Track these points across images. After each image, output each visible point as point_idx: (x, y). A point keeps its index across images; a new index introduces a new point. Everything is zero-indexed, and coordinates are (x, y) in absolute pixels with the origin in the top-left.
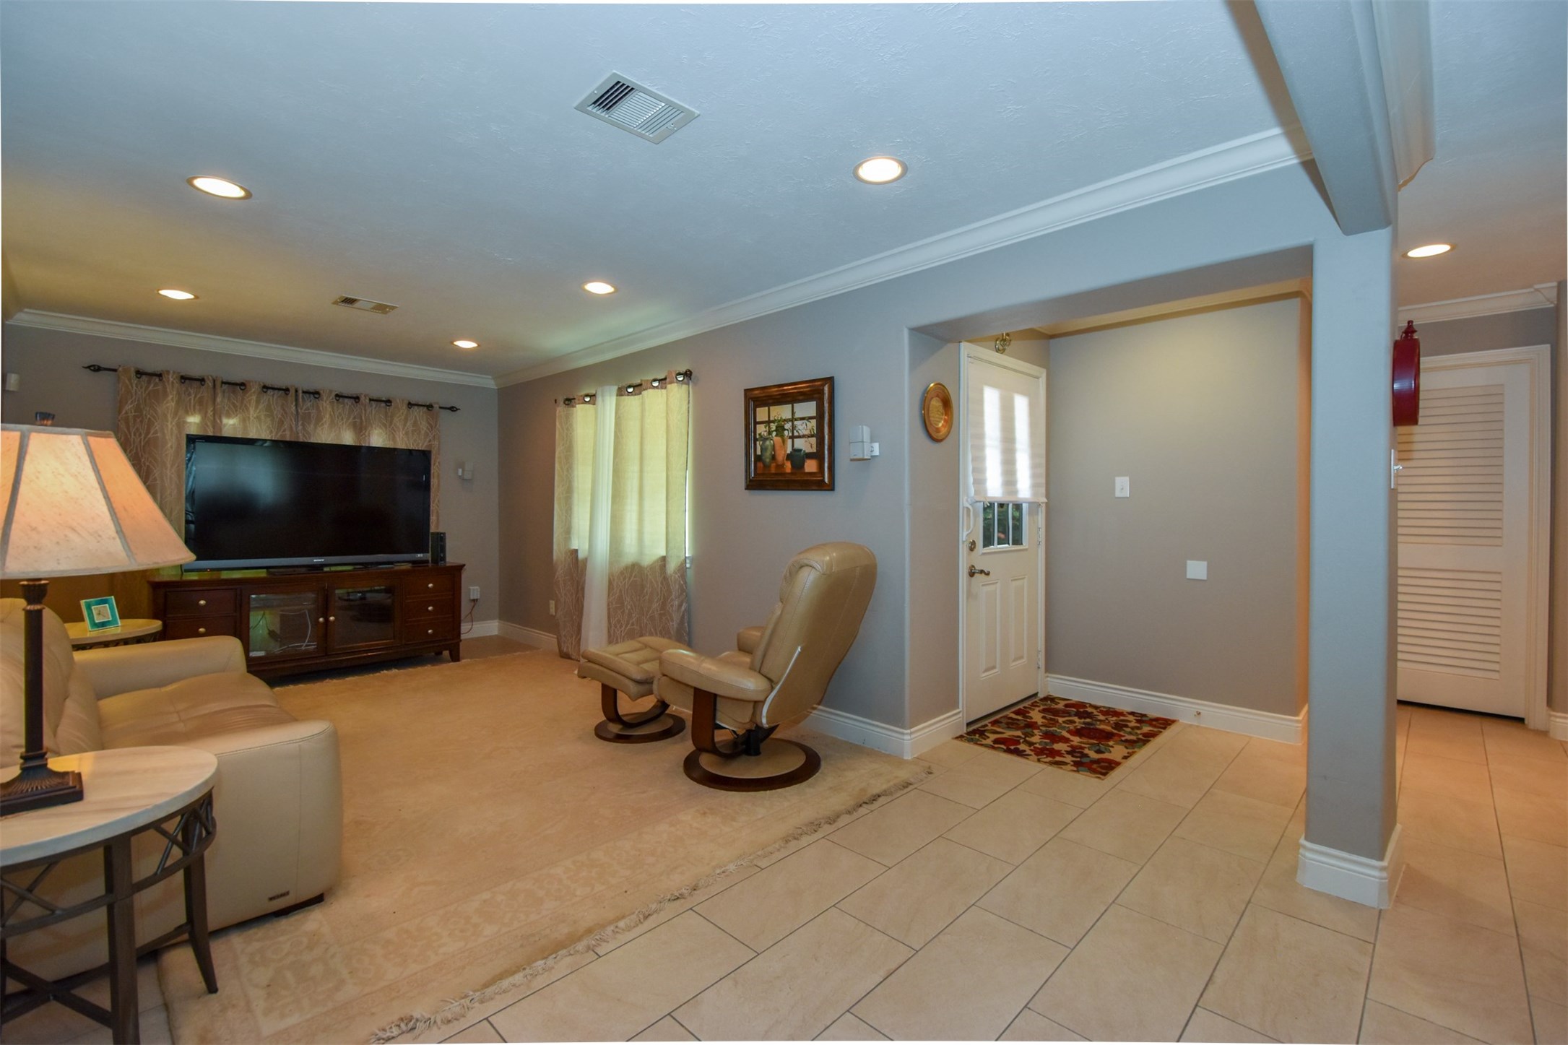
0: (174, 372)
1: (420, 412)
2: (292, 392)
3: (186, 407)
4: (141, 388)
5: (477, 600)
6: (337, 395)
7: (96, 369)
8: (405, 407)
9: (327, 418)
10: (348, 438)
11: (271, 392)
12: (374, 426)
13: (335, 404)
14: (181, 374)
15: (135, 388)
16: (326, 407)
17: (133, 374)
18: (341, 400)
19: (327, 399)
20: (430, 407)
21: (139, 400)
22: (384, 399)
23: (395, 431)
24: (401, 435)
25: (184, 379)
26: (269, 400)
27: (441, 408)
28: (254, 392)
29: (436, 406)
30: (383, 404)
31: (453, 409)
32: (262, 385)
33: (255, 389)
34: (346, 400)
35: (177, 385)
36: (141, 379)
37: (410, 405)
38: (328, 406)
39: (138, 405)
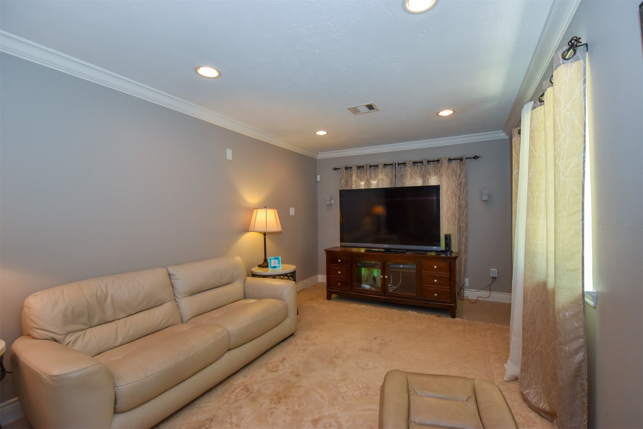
0: (355, 165)
1: (456, 163)
2: (394, 165)
3: (361, 179)
4: (348, 173)
5: (495, 278)
6: (414, 162)
7: (336, 169)
8: (446, 162)
9: (408, 175)
10: (419, 183)
11: (388, 167)
12: (432, 175)
13: (413, 167)
14: (358, 166)
15: (345, 174)
16: (408, 169)
17: (344, 169)
18: (416, 165)
19: (408, 165)
20: (461, 160)
21: (347, 179)
22: (436, 160)
23: (441, 176)
24: (444, 178)
25: (359, 167)
26: (387, 170)
27: (466, 158)
28: (380, 168)
29: (464, 158)
30: (436, 163)
31: (476, 157)
32: (384, 164)
33: (381, 166)
34: (419, 164)
35: (356, 170)
36: (347, 170)
37: (450, 160)
38: (409, 169)
39: (347, 180)
